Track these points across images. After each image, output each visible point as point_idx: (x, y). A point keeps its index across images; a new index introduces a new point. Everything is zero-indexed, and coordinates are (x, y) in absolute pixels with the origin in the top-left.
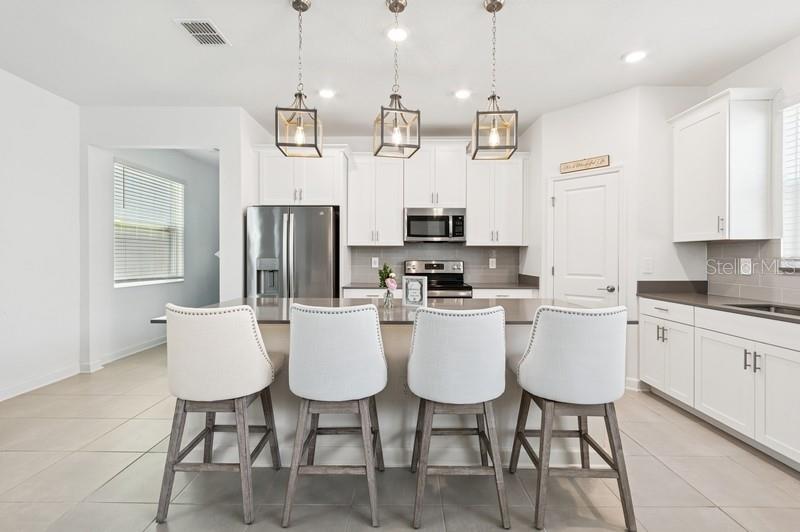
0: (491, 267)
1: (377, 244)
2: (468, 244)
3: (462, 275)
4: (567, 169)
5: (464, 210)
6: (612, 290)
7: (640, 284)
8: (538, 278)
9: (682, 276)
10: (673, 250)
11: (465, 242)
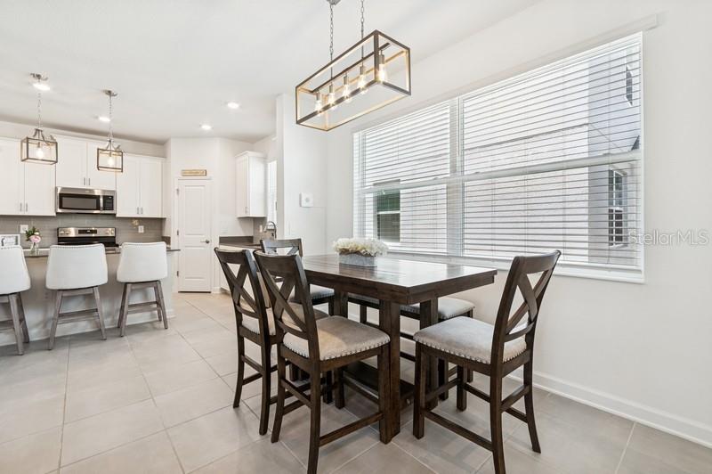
0: (140, 231)
1: (26, 214)
2: (117, 216)
3: (114, 237)
4: (186, 173)
5: (114, 192)
6: (208, 242)
7: (220, 238)
8: (169, 238)
9: (241, 234)
10: (238, 222)
11: (115, 214)
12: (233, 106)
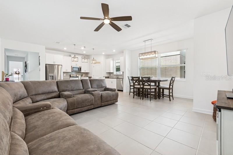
2: (81, 72)
5: (81, 67)
12: (114, 51)
